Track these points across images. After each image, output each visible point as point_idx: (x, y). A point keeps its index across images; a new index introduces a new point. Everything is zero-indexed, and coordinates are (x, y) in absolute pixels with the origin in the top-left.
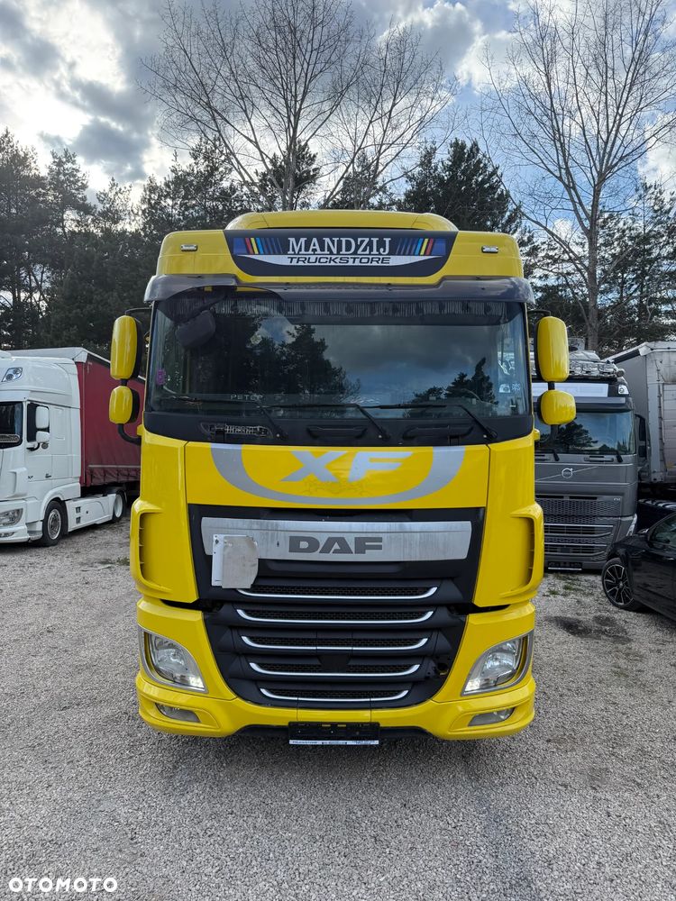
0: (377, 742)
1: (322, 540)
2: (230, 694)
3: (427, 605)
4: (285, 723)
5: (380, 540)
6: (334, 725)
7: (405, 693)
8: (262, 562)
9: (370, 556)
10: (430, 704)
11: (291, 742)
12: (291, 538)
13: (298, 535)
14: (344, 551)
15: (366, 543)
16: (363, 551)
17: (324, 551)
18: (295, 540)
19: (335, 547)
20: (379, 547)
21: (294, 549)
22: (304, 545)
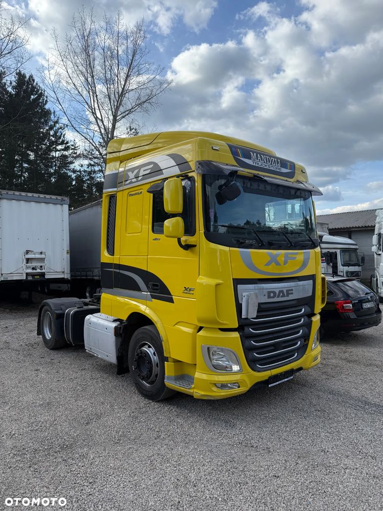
1: (277, 291)
2: (250, 370)
3: (302, 316)
4: (267, 378)
5: (292, 290)
7: (296, 354)
8: (259, 304)
9: (291, 297)
10: (305, 356)
11: (270, 386)
12: (268, 292)
13: (269, 290)
14: (284, 296)
15: (289, 292)
16: (288, 296)
17: (278, 297)
18: (269, 293)
19: (281, 294)
20: (292, 293)
21: (269, 297)
22: (272, 295)
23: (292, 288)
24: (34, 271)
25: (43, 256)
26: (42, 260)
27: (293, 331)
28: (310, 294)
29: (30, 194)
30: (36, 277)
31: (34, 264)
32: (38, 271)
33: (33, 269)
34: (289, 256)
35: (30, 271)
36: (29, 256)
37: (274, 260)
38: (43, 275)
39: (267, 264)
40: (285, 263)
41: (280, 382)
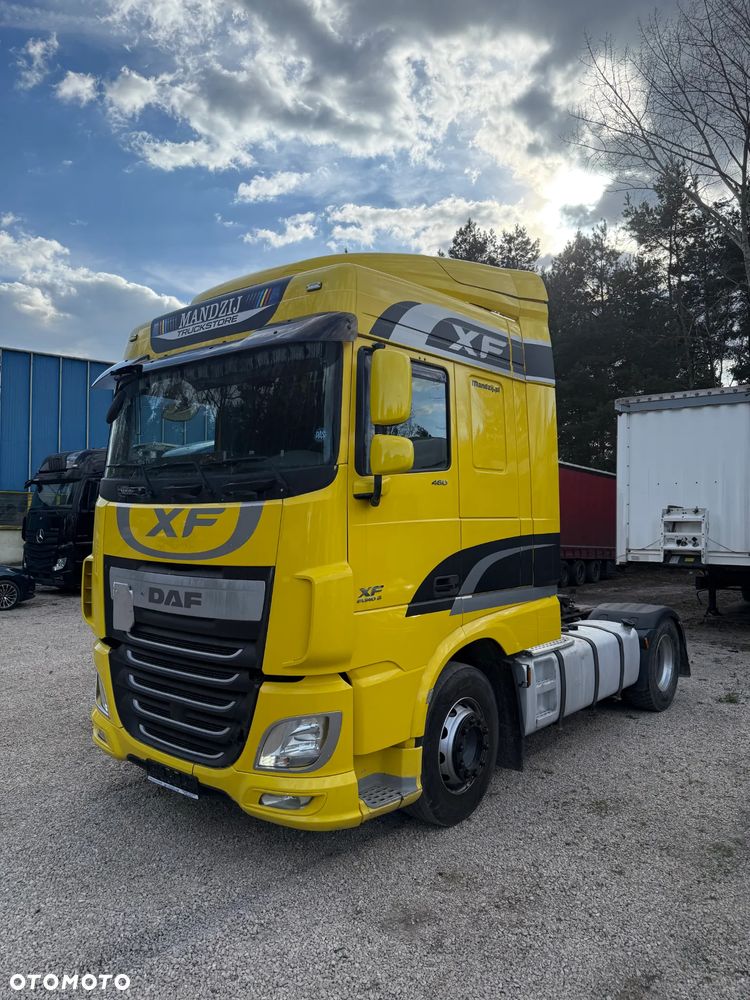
0: (196, 797)
1: (166, 592)
2: (119, 722)
3: (234, 666)
4: (144, 758)
5: (199, 595)
6: (172, 770)
7: (221, 752)
8: (136, 609)
9: (194, 611)
10: (232, 769)
12: (151, 589)
13: (153, 586)
14: (178, 604)
15: (192, 598)
16: (188, 606)
17: (167, 603)
18: (152, 591)
19: (173, 600)
20: (199, 603)
21: (151, 599)
22: (156, 596)
23: (198, 591)
24: (681, 547)
25: (699, 518)
26: (697, 525)
27: (213, 695)
28: (258, 617)
29: (679, 395)
30: (687, 560)
31: (680, 534)
32: (690, 547)
33: (679, 542)
34: (199, 516)
35: (673, 546)
36: (675, 517)
37: (164, 523)
38: (697, 556)
39: (153, 533)
40: (187, 532)
41: (168, 786)
